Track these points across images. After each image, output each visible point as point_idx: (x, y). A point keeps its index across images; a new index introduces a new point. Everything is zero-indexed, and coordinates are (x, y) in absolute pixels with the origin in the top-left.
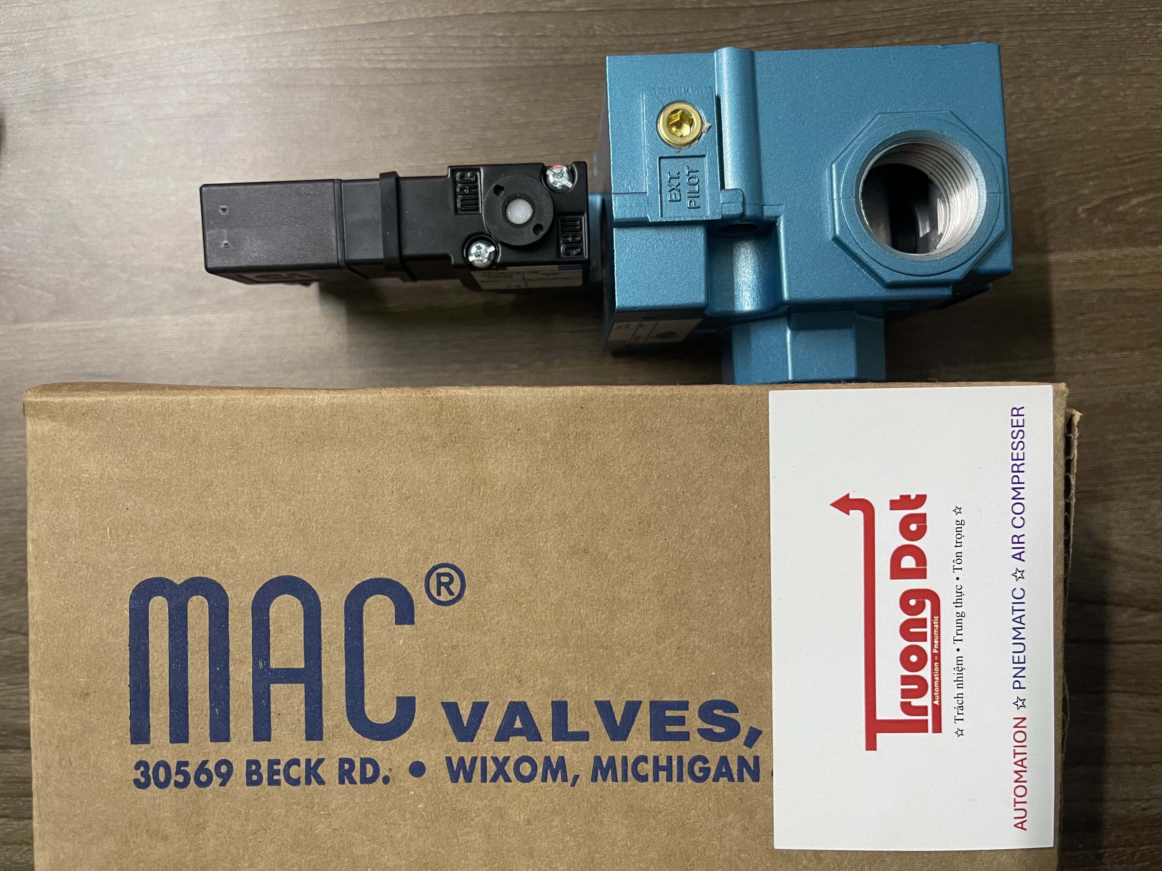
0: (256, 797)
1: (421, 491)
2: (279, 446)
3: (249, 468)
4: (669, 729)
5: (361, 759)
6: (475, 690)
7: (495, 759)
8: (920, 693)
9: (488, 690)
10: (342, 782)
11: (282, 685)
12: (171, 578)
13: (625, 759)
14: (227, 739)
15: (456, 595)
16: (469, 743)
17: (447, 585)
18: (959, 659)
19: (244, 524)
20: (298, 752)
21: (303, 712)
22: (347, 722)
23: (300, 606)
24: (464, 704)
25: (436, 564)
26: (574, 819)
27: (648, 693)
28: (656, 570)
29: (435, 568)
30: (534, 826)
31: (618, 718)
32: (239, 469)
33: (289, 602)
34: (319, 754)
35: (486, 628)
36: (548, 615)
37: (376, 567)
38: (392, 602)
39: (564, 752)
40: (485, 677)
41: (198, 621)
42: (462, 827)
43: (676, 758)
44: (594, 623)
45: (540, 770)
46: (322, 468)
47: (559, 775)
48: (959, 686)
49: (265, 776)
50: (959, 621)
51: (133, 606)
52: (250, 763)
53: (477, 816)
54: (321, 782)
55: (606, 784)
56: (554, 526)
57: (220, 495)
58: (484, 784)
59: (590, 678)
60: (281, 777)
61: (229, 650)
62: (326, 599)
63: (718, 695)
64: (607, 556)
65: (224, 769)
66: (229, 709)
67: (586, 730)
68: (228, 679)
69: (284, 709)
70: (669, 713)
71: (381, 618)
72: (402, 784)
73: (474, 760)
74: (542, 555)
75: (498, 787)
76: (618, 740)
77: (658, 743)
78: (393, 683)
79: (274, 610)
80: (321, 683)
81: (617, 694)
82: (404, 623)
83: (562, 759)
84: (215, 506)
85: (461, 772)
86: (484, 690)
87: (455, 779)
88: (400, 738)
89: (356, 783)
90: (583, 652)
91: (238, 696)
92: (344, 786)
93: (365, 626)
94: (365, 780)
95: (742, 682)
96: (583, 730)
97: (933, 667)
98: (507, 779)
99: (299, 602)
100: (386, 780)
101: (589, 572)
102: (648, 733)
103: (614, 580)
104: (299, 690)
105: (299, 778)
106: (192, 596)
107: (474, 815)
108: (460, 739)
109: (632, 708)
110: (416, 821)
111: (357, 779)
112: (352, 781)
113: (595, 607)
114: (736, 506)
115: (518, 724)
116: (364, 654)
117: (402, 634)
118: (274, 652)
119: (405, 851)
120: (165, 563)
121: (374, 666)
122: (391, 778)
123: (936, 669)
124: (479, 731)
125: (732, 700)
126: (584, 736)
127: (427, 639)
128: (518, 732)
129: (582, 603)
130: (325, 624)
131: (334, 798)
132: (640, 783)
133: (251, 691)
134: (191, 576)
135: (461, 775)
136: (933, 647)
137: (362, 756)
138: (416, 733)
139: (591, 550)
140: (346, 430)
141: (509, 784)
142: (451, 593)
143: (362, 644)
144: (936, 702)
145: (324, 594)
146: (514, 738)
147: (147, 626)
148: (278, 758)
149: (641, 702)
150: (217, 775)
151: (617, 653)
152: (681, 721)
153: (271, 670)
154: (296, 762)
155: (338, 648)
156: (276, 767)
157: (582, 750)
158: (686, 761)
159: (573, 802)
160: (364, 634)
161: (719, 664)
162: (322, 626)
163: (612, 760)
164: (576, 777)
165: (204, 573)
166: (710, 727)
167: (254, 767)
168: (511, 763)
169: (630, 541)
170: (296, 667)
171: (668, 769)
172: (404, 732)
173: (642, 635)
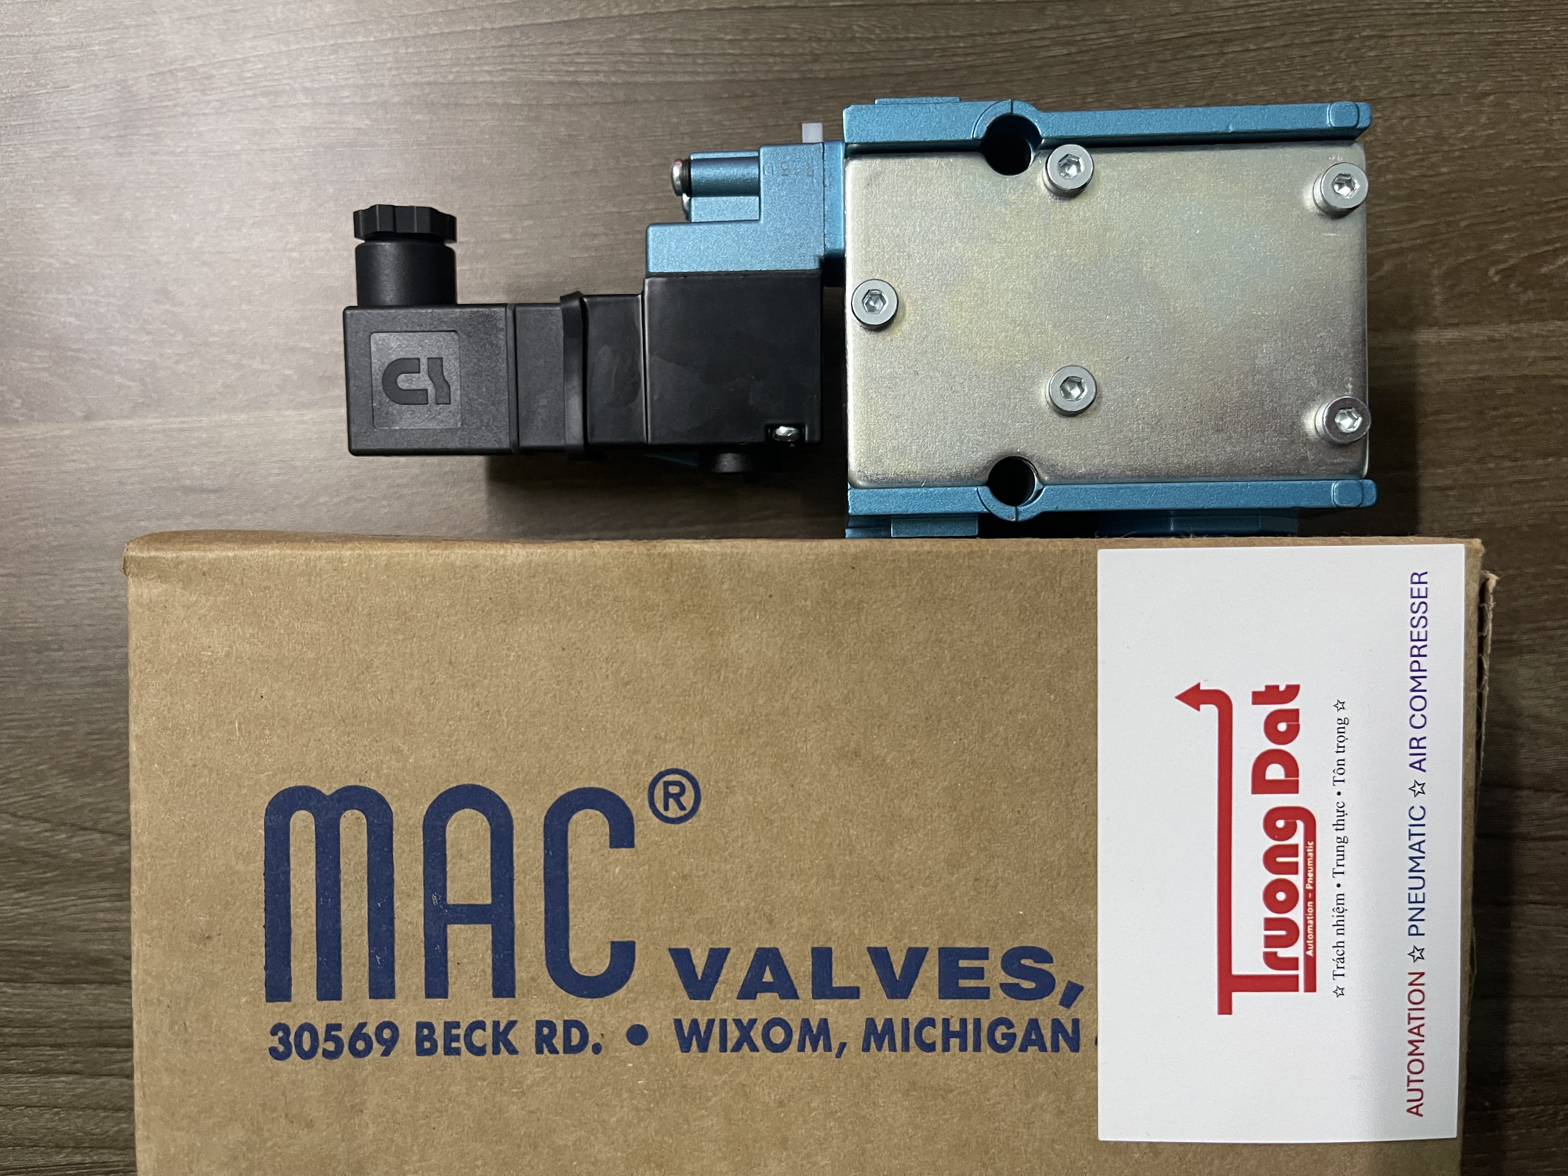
0: (428, 1070)
1: (644, 676)
2: (459, 616)
3: (421, 645)
4: (964, 983)
5: (565, 1021)
6: (712, 933)
7: (738, 1022)
8: (1289, 941)
9: (730, 933)
10: (539, 1051)
11: (462, 926)
12: (318, 787)
13: (906, 1022)
14: (392, 996)
15: (688, 810)
16: (705, 1001)
17: (677, 797)
18: (1340, 897)
19: (414, 718)
20: (483, 1013)
21: (489, 961)
22: (547, 973)
23: (486, 823)
24: (699, 950)
25: (663, 769)
26: (840, 1099)
27: (937, 938)
28: (948, 779)
29: (662, 775)
30: (787, 1109)
31: (898, 970)
32: (406, 647)
33: (472, 818)
34: (510, 1015)
35: (727, 853)
36: (808, 836)
37: (586, 773)
38: (605, 819)
39: (828, 1012)
40: (726, 916)
41: (354, 843)
42: (695, 1109)
43: (972, 1020)
44: (866, 846)
45: (796, 1037)
46: (516, 645)
47: (821, 1043)
48: (1340, 932)
49: (440, 1043)
50: (1340, 849)
51: (269, 824)
52: (420, 1026)
53: (715, 1095)
54: (513, 1051)
55: (881, 1054)
56: (815, 721)
57: (382, 679)
58: (724, 1054)
59: (862, 918)
60: (461, 1044)
61: (393, 880)
62: (520, 815)
63: (1028, 940)
64: (884, 760)
65: (387, 1034)
66: (393, 956)
67: (856, 984)
68: (392, 920)
69: (465, 957)
70: (963, 963)
71: (591, 839)
72: (617, 1054)
73: (711, 1022)
74: (800, 759)
75: (742, 1057)
76: (897, 998)
77: (949, 1001)
78: (606, 923)
79: (452, 829)
80: (513, 922)
81: (896, 938)
82: (622, 846)
83: (824, 1022)
84: (375, 695)
85: (694, 1039)
86: (724, 933)
87: (685, 1047)
88: (614, 995)
89: (557, 1053)
90: (852, 884)
91: (406, 940)
92: (542, 1056)
93: (570, 850)
94: (569, 1049)
95: (1059, 924)
96: (852, 985)
97: (1306, 907)
98: (754, 1048)
99: (485, 819)
100: (597, 1049)
101: (860, 781)
102: (936, 989)
103: (893, 791)
104: (484, 933)
105: (485, 1046)
106: (345, 810)
107: (710, 1094)
108: (693, 996)
109: (916, 957)
110: (635, 1102)
111: (559, 1046)
112: (553, 1050)
113: (870, 826)
114: (1052, 697)
115: (768, 977)
116: (570, 885)
117: (618, 860)
118: (452, 883)
119: (621, 1141)
120: (311, 768)
121: (582, 902)
122: (603, 1046)
123: (1310, 910)
124: (717, 986)
125: (1045, 947)
126: (853, 993)
127: (650, 866)
128: (768, 988)
129: (851, 821)
130: (519, 847)
131: (530, 1072)
132: (925, 1053)
133: (422, 933)
134: (345, 785)
135: (694, 1042)
136: (1306, 882)
137: (566, 1018)
138: (635, 989)
139: (863, 752)
140: (547, 597)
141: (755, 1054)
142: (682, 808)
143: (566, 874)
144: (1310, 953)
145: (518, 808)
146: (763, 995)
147: (288, 850)
148: (457, 1020)
149: (926, 949)
150: (379, 1042)
151: (897, 886)
152: (979, 973)
153: (448, 907)
154: (481, 1025)
155: (535, 879)
156: (454, 1032)
157: (851, 1009)
158: (985, 1026)
159: (839, 1078)
160: (569, 860)
161: (1029, 900)
162: (515, 850)
163: (889, 1023)
164: (843, 1046)
165: (360, 781)
166: (1016, 981)
167: (426, 1032)
168: (759, 1028)
169: (914, 742)
170: (479, 902)
171: (962, 1035)
172: (620, 987)
173: (929, 862)
